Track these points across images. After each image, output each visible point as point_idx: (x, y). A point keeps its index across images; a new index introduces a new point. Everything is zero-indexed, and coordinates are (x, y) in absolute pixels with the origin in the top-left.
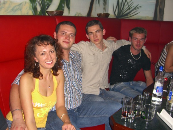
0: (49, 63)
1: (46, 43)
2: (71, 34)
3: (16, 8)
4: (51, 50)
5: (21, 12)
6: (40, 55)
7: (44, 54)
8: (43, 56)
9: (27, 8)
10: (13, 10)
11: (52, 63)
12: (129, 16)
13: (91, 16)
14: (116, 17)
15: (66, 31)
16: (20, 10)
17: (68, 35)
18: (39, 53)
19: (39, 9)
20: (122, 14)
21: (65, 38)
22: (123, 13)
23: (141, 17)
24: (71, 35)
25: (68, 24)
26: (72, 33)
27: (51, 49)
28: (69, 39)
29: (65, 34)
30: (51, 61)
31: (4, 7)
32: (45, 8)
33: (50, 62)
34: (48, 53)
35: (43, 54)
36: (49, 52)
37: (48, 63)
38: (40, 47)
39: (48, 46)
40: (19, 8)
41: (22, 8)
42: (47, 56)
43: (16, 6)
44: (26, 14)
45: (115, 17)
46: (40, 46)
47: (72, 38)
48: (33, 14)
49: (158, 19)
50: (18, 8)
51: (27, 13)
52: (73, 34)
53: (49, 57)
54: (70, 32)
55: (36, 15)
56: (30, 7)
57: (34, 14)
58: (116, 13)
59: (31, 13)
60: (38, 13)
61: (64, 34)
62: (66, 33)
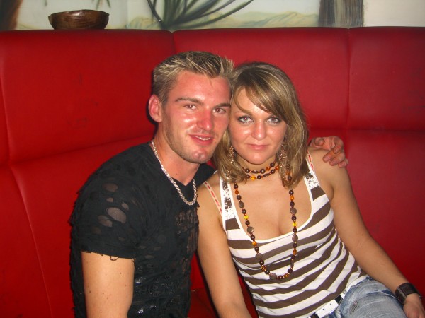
12: (212, 17)
13: (18, 28)
14: (161, 24)
20: (182, 10)
22: (186, 9)
23: (262, 18)
45: (156, 27)
49: (340, 21)
58: (160, 9)
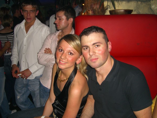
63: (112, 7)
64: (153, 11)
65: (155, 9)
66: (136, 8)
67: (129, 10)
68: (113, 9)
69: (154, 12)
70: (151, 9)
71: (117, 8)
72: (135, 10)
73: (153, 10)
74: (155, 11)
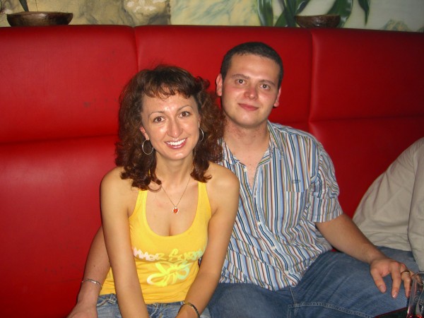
0: (176, 144)
1: (167, 90)
2: (263, 81)
3: (216, 9)
4: (180, 109)
5: (229, 19)
6: (150, 121)
7: (162, 119)
8: (160, 124)
9: (244, 9)
10: (208, 13)
11: (183, 144)
15: (247, 74)
16: (228, 13)
17: (253, 86)
18: (149, 116)
19: (277, 11)
21: (245, 94)
24: (265, 86)
25: (253, 53)
26: (266, 78)
27: (180, 106)
28: (256, 98)
29: (244, 82)
30: (183, 141)
31: (186, 7)
32: (295, 8)
33: (179, 143)
34: (172, 117)
35: (159, 119)
36: (176, 115)
37: (172, 143)
38: (152, 99)
39: (171, 99)
40: (224, 9)
41: (232, 10)
42: (170, 127)
43: (216, 4)
44: (242, 24)
46: (152, 96)
47: (265, 94)
48: (261, 22)
50: (221, 8)
51: (245, 21)
52: (269, 82)
53: (175, 127)
54: (260, 77)
55: (270, 25)
56: (253, 6)
57: (264, 24)
59: (254, 20)
60: (275, 21)
61: (241, 81)
62: (248, 78)
63: (18, 5)
64: (129, 16)
65: (135, 11)
66: (85, 8)
67: (59, 13)
68: (20, 9)
69: (132, 19)
70: (125, 11)
71: (32, 8)
72: (82, 15)
73: (130, 13)
74: (137, 16)
